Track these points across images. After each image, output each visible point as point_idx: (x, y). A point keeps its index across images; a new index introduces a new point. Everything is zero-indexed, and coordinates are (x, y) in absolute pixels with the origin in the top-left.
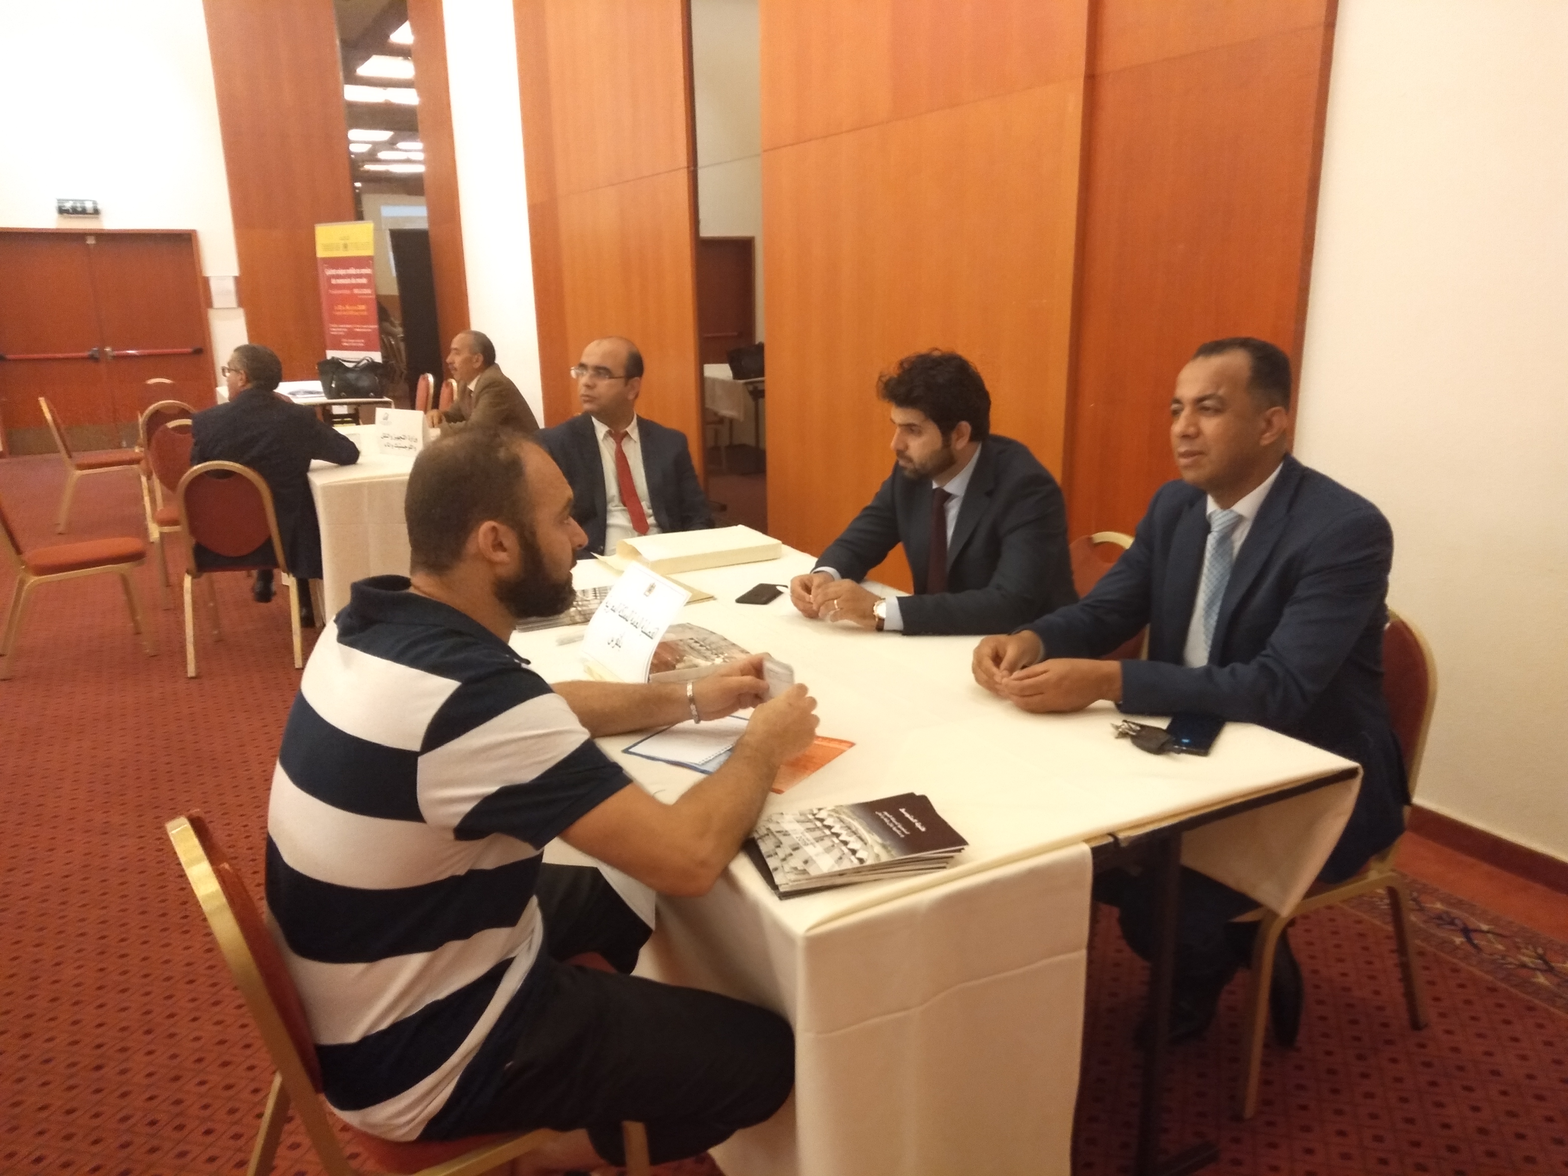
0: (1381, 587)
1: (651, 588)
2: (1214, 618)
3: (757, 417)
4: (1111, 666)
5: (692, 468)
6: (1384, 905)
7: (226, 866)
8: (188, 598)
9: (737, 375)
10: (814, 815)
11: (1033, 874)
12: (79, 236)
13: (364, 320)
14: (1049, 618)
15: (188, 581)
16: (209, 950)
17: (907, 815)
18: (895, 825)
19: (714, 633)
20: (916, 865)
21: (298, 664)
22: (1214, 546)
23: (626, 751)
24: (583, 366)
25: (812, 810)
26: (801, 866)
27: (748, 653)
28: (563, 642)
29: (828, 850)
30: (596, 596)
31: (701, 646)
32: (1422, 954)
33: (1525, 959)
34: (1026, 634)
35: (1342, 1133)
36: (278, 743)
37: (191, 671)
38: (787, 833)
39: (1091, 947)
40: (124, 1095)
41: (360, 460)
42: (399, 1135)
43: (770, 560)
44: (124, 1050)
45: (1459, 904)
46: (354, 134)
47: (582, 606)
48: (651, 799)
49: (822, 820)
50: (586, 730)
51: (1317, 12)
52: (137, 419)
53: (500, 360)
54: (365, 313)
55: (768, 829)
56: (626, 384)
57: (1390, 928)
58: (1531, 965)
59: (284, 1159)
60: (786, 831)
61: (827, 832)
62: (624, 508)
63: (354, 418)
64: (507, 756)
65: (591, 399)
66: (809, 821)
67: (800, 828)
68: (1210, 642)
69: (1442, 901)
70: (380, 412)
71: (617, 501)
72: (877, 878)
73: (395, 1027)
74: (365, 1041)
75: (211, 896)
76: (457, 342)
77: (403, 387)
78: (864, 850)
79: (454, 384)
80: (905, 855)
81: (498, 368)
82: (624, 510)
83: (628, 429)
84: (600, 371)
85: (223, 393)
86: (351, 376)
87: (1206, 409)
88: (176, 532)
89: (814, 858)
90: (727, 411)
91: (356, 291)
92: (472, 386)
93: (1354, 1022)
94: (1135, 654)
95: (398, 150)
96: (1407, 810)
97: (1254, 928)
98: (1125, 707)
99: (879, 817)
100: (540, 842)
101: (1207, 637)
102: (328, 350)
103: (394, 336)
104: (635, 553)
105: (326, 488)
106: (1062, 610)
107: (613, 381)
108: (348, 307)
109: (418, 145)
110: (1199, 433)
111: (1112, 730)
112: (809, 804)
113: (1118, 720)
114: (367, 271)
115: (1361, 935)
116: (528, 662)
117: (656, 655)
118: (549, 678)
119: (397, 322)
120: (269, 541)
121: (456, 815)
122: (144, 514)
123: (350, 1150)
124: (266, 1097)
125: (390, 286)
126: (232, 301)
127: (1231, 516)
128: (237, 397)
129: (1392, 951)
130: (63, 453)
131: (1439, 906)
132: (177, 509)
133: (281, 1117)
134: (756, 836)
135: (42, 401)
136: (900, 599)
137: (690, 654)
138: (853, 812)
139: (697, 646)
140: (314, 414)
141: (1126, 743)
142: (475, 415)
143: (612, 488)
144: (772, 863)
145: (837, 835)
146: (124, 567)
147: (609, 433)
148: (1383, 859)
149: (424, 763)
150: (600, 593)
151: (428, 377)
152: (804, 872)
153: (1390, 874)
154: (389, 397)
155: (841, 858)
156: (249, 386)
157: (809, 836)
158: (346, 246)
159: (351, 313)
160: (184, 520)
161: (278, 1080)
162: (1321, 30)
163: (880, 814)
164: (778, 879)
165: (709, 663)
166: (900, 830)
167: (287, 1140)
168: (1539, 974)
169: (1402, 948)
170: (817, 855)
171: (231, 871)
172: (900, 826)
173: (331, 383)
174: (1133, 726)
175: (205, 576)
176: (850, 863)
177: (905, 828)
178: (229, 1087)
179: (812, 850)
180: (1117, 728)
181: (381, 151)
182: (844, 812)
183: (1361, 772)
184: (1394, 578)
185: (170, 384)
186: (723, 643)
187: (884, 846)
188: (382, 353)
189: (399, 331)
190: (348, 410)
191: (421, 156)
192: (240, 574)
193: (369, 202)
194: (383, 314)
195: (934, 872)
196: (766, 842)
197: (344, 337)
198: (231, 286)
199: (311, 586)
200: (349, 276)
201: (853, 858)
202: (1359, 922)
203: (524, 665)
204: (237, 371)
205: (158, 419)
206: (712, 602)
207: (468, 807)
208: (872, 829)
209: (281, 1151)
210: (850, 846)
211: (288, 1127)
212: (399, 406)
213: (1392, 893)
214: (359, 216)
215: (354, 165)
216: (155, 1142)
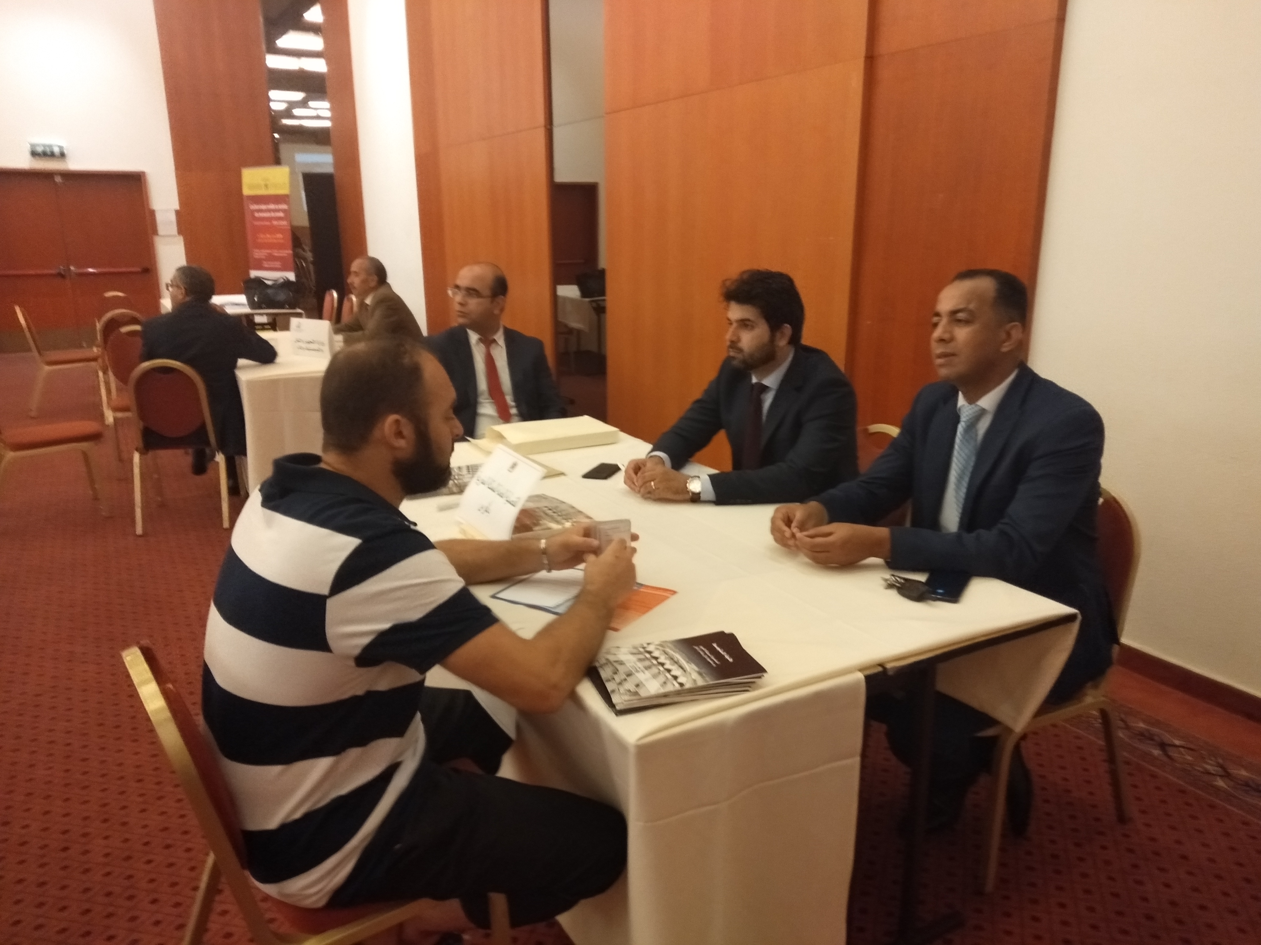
0: (1095, 468)
1: (514, 466)
2: (964, 490)
3: (599, 329)
4: (882, 532)
5: (547, 368)
6: (1098, 724)
7: (170, 686)
8: (137, 471)
9: (584, 294)
10: (644, 648)
11: (818, 697)
12: (47, 175)
13: (280, 247)
14: (832, 491)
15: (136, 457)
16: (155, 756)
17: (718, 649)
18: (709, 657)
19: (564, 503)
20: (725, 688)
21: (226, 524)
22: (962, 433)
23: (494, 597)
24: (457, 287)
25: (642, 645)
26: (633, 688)
27: (590, 518)
28: (442, 509)
29: (655, 676)
30: (469, 471)
31: (554, 512)
32: (1128, 763)
33: (1208, 767)
34: (813, 505)
35: (1062, 906)
36: (211, 588)
37: (139, 530)
38: (622, 663)
39: (864, 755)
40: (87, 871)
41: (278, 360)
42: (308, 903)
43: (609, 444)
44: (85, 835)
45: (1157, 723)
46: (274, 94)
47: (459, 479)
48: (513, 635)
49: (650, 652)
50: (461, 579)
51: (1050, 9)
52: (95, 326)
53: (391, 279)
54: (282, 241)
55: (607, 660)
56: (492, 302)
57: (1102, 743)
58: (1213, 772)
59: (215, 924)
60: (622, 661)
61: (655, 662)
62: (493, 401)
63: (273, 326)
64: (399, 599)
65: (463, 314)
66: (640, 653)
67: (633, 658)
68: (960, 511)
69: (1144, 721)
70: (294, 321)
71: (486, 395)
72: (693, 699)
73: (308, 816)
74: (284, 827)
75: (157, 711)
76: (356, 265)
77: (314, 301)
78: (684, 676)
79: (354, 299)
80: (717, 680)
81: (389, 286)
82: (490, 402)
83: (496, 337)
84: (471, 291)
85: (167, 304)
86: (270, 291)
87: (959, 321)
88: (127, 418)
89: (644, 682)
90: (575, 324)
91: (275, 223)
92: (368, 301)
93: (1072, 817)
94: (900, 522)
95: (310, 108)
96: (1116, 649)
97: (994, 741)
98: (893, 564)
99: (696, 650)
100: (423, 669)
101: (958, 505)
102: (251, 269)
103: (305, 259)
104: (500, 437)
105: (250, 383)
106: (843, 486)
107: (480, 300)
108: (268, 236)
109: (326, 104)
110: (952, 339)
111: (883, 583)
112: (640, 640)
113: (887, 575)
114: (284, 207)
115: (1080, 748)
116: (415, 524)
117: (518, 520)
118: (433, 538)
119: (307, 248)
120: (203, 426)
121: (356, 646)
122: (100, 404)
123: (268, 916)
124: (201, 873)
125: (302, 219)
126: (174, 229)
127: (976, 409)
128: (180, 309)
129: (1105, 761)
130: (35, 353)
131: (1142, 725)
132: (129, 399)
133: (213, 889)
134: (597, 664)
135: (18, 310)
136: (712, 477)
137: (544, 519)
138: (675, 646)
139: (550, 512)
140: (241, 321)
141: (893, 594)
142: (371, 324)
143: (482, 384)
144: (610, 686)
145: (662, 664)
146: (84, 445)
147: (480, 340)
148: (1096, 687)
149: (332, 605)
150: (472, 469)
151: (333, 293)
152: (636, 693)
153: (1103, 699)
154: (299, 308)
155: (665, 683)
156: (188, 299)
157: (640, 665)
158: (266, 186)
159: (270, 241)
160: (134, 407)
161: (211, 859)
162: (1053, 24)
163: (696, 648)
164: (615, 699)
165: (559, 527)
166: (713, 660)
167: (218, 908)
168: (1218, 778)
169: (1111, 759)
170: (647, 680)
171: (174, 690)
172: (713, 658)
173: (254, 297)
174: (898, 579)
175: (151, 454)
176: (672, 686)
177: (716, 659)
178: (171, 865)
179: (643, 676)
180: (886, 580)
181: (295, 108)
182: (668, 646)
183: (1080, 617)
184: (1107, 461)
185: (124, 298)
186: (571, 510)
187: (700, 674)
188: (295, 273)
189: (309, 255)
190: (268, 319)
191: (328, 114)
192: (179, 452)
193: (285, 150)
194: (296, 242)
195: (740, 694)
196: (605, 669)
197: (265, 260)
198: (173, 217)
199: (237, 462)
200: (269, 211)
201: (675, 683)
202: (1078, 737)
203: (412, 527)
204: (178, 287)
205: (112, 326)
206: (563, 477)
207: (366, 640)
208: (690, 660)
209: (214, 917)
210: (673, 673)
211: (218, 898)
212: (310, 316)
213: (1104, 714)
214: (277, 162)
215: (274, 119)
216: (111, 909)
